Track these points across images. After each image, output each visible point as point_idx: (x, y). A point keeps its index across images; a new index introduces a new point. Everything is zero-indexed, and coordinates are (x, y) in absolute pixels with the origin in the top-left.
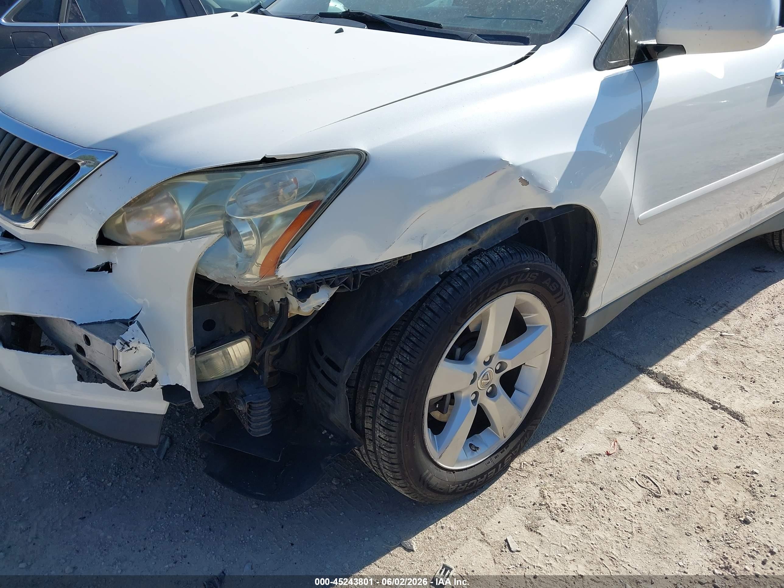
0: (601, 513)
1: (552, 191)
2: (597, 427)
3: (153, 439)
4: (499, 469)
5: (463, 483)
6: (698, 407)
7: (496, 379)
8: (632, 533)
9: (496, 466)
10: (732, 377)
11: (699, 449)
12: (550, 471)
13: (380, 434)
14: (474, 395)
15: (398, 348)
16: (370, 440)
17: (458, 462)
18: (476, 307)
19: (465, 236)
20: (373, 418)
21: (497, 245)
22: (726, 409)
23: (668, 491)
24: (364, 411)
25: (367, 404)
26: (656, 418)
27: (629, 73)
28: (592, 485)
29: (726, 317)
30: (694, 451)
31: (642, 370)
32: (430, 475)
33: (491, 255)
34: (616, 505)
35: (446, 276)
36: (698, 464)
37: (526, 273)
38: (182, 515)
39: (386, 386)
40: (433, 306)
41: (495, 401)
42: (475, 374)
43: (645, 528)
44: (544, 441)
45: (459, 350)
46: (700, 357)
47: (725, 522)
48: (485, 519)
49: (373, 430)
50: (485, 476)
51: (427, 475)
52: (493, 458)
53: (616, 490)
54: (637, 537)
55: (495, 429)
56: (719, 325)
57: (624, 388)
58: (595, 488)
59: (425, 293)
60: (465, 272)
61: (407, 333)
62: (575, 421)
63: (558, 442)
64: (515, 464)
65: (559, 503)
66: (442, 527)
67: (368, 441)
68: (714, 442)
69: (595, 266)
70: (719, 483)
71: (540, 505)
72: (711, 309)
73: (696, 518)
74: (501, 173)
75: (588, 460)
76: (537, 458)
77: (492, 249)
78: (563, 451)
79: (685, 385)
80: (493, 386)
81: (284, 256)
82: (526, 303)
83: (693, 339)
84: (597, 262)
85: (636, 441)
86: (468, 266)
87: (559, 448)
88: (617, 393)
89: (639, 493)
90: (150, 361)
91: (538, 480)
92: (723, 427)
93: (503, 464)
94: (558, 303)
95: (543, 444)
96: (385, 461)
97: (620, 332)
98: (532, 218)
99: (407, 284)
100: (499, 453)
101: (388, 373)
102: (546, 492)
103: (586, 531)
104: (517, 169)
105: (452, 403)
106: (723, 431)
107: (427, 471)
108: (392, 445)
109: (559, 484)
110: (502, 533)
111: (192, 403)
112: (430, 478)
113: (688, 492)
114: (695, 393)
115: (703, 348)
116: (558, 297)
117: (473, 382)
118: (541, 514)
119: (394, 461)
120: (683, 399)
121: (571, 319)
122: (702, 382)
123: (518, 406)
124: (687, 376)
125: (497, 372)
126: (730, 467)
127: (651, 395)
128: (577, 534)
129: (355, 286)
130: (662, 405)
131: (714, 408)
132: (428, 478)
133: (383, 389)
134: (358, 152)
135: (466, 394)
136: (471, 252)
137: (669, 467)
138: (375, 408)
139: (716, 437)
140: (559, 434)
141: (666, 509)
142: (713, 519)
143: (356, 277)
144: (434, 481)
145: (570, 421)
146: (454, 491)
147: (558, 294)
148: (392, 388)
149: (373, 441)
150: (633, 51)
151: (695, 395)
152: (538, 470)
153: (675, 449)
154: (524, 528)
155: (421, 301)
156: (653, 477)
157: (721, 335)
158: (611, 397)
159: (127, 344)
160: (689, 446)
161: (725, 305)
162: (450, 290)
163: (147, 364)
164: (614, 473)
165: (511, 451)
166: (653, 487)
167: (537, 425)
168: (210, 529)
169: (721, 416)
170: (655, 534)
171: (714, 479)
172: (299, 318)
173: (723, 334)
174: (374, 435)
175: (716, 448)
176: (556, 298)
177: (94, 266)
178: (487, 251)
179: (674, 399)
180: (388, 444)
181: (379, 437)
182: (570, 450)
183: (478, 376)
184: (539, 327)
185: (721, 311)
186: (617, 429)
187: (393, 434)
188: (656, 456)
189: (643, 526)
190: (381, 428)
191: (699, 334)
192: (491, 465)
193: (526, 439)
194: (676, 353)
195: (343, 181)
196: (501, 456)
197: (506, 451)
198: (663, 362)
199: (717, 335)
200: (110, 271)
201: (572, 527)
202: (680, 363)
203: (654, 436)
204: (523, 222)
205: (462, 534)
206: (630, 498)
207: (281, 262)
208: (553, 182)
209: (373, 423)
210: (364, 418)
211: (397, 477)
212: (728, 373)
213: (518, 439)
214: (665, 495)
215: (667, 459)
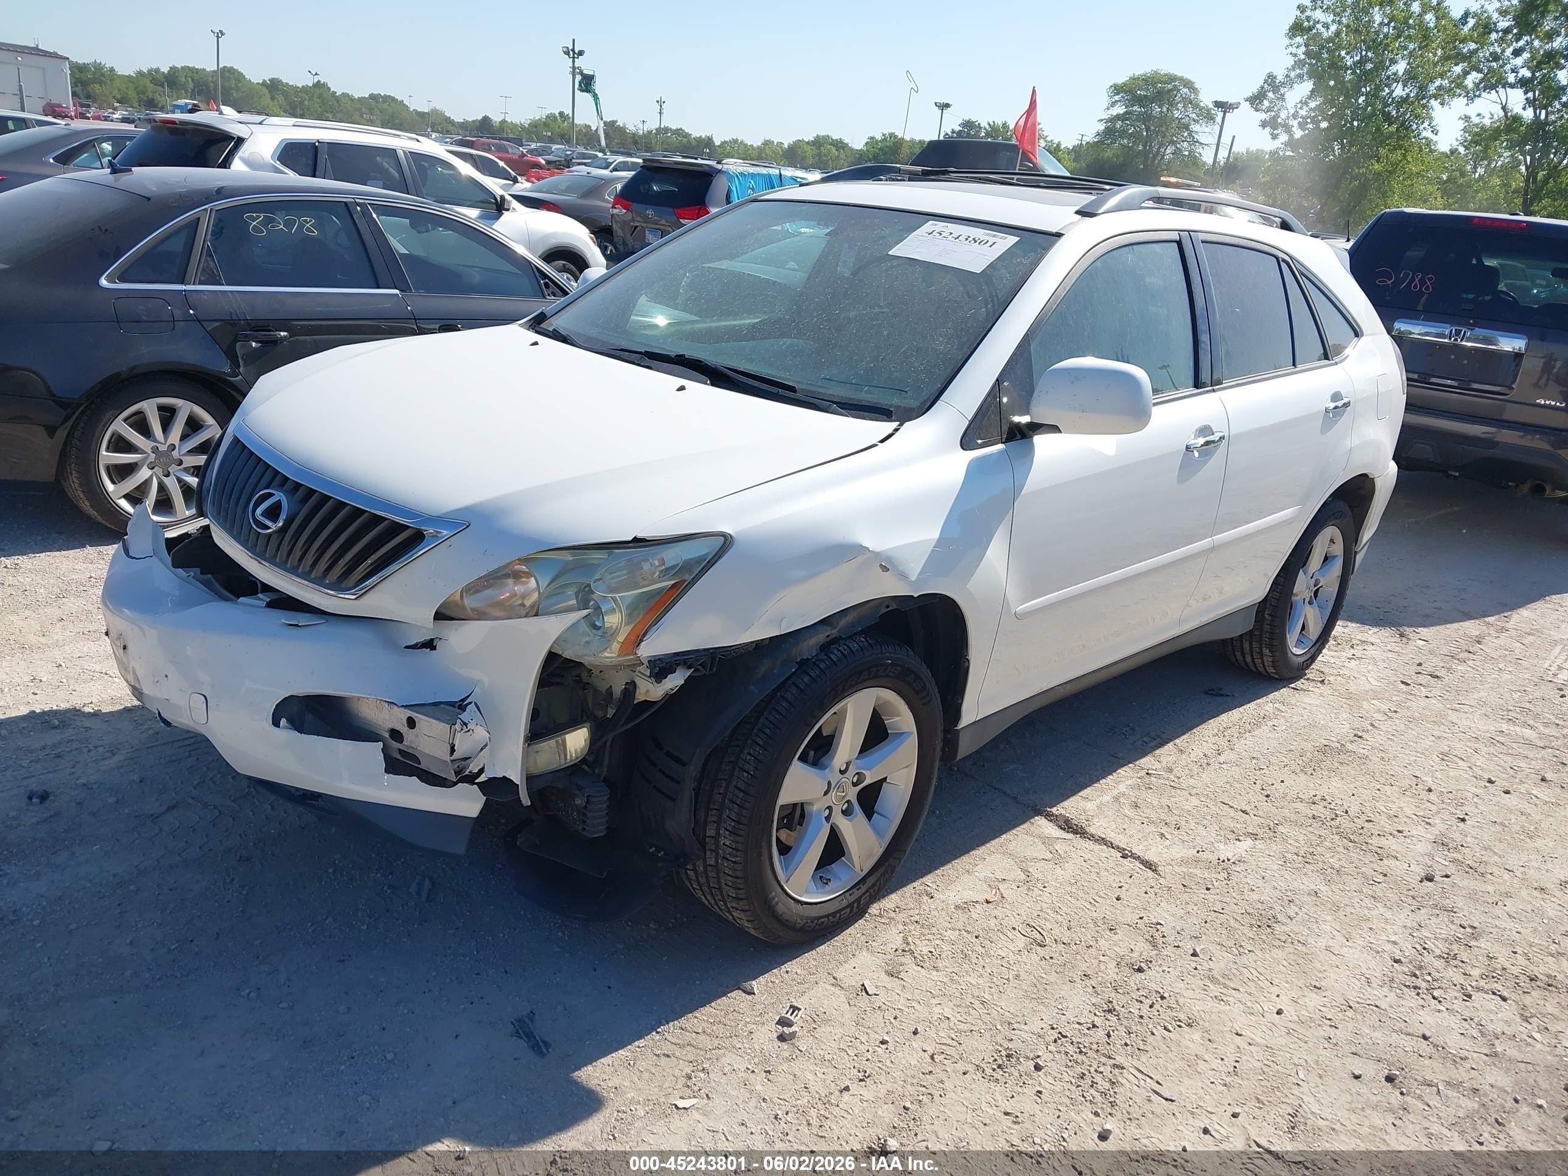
0: (974, 961)
1: (913, 579)
2: (976, 873)
3: (459, 847)
4: (855, 910)
5: (813, 919)
6: (1104, 855)
7: (852, 793)
8: (1008, 980)
9: (850, 905)
10: (1153, 822)
11: (1097, 899)
12: (917, 918)
13: (726, 840)
14: (827, 810)
15: (749, 741)
16: (712, 850)
17: (807, 892)
18: (834, 700)
19: (823, 622)
20: (718, 823)
21: (856, 634)
22: (1137, 858)
23: (1055, 940)
24: (707, 815)
25: (711, 806)
26: (1051, 865)
27: (1000, 452)
28: (965, 933)
29: (1157, 752)
30: (1092, 901)
31: (1038, 812)
32: (776, 899)
33: (850, 645)
34: (993, 953)
35: (804, 663)
36: (1095, 914)
37: (887, 665)
38: (467, 959)
39: (735, 783)
40: (789, 696)
41: (850, 821)
42: (829, 783)
43: (1023, 975)
44: (911, 886)
45: (812, 753)
46: (1116, 799)
47: (1117, 970)
48: (838, 964)
49: (716, 838)
50: (838, 915)
51: (774, 898)
52: (847, 895)
53: (994, 938)
54: (1014, 983)
55: (851, 860)
56: (1146, 761)
57: (1014, 831)
58: (969, 936)
59: (781, 681)
60: (823, 661)
61: (760, 725)
62: (950, 866)
63: (926, 887)
64: (874, 909)
65: (925, 950)
66: (787, 972)
67: (708, 853)
68: (1118, 892)
69: (966, 665)
70: (1116, 934)
71: (903, 951)
72: (1140, 742)
73: (1084, 967)
74: (861, 559)
75: (964, 907)
76: (902, 904)
77: (850, 637)
78: (932, 897)
79: (1092, 830)
80: (848, 802)
81: (644, 635)
82: (887, 703)
83: (1110, 777)
84: (968, 660)
85: (1023, 890)
86: (826, 655)
87: (927, 895)
88: (1004, 836)
89: (1021, 942)
90: (486, 746)
91: (901, 927)
92: (1131, 877)
93: (859, 904)
94: (924, 704)
95: (908, 889)
96: (728, 875)
97: (1012, 767)
98: (894, 606)
99: (763, 669)
100: (854, 890)
101: (737, 769)
102: (910, 939)
103: (956, 977)
104: (877, 555)
105: (803, 816)
106: (1130, 881)
107: (774, 893)
108: (738, 853)
109: (926, 932)
110: (858, 978)
111: (519, 798)
112: (777, 904)
113: (1078, 942)
114: (1103, 839)
115: (1122, 788)
116: (925, 697)
117: (826, 793)
118: (903, 960)
119: (738, 874)
120: (1087, 846)
121: (940, 728)
122: (1114, 827)
123: (878, 833)
124: (1095, 820)
125: (855, 785)
126: (1131, 917)
127: (1047, 841)
128: (945, 980)
129: (711, 669)
130: (1059, 851)
131: (1124, 857)
132: (774, 902)
133: (731, 787)
134: (724, 535)
135: (818, 808)
136: (828, 639)
137: (1059, 917)
138: (720, 810)
139: (1120, 887)
140: (928, 879)
141: (1051, 958)
142: (1103, 967)
143: (713, 659)
144: (780, 908)
145: (942, 866)
146: (802, 928)
147: (924, 694)
148: (742, 786)
149: (715, 851)
150: (1005, 428)
151: (1103, 841)
152: (901, 917)
153: (1070, 898)
154: (883, 973)
155: (776, 690)
156: (1040, 926)
157: (1147, 774)
158: (997, 840)
159: (465, 724)
160: (1087, 896)
161: (1159, 736)
162: (806, 679)
163: (482, 749)
164: (993, 923)
165: (870, 888)
166: (1038, 936)
167: (900, 859)
168: (506, 972)
169: (1131, 865)
170: (1034, 980)
171: (1111, 930)
172: (647, 704)
173: (1150, 772)
174: (717, 843)
175: (1118, 899)
176: (922, 699)
177: (413, 643)
178: (845, 639)
179: (1076, 845)
180: (734, 852)
181: (724, 844)
182: (941, 896)
183: (833, 786)
184: (903, 733)
185: (1153, 744)
186: (1000, 876)
187: (739, 839)
188: (1045, 905)
189: (1022, 974)
190: (727, 833)
191: (1118, 771)
192: (845, 903)
193: (887, 876)
194: (1085, 793)
195: (708, 562)
196: (857, 894)
197: (863, 889)
198: (1066, 804)
199: (1143, 773)
200: (434, 648)
201: (940, 973)
202: (1089, 805)
203: (1046, 885)
204: (884, 610)
205: (813, 978)
206: (1010, 947)
207: (641, 641)
208: (914, 570)
209: (718, 830)
210: (706, 823)
211: (741, 896)
212: (1148, 818)
213: (878, 874)
214: (1051, 944)
215: (1058, 909)
